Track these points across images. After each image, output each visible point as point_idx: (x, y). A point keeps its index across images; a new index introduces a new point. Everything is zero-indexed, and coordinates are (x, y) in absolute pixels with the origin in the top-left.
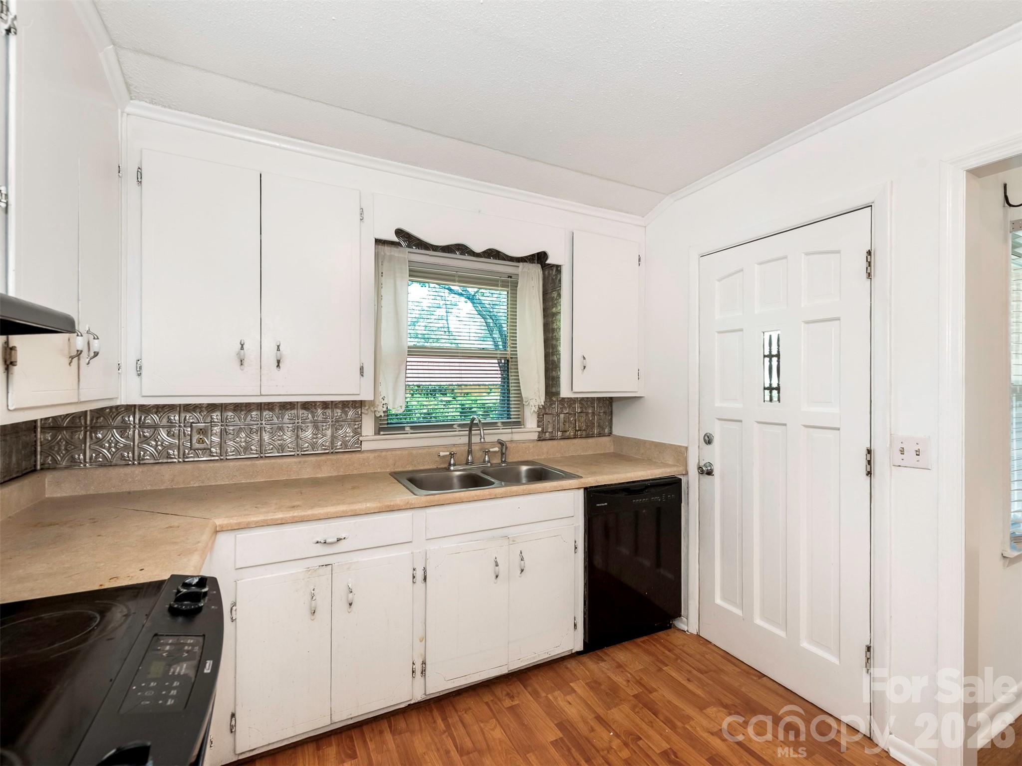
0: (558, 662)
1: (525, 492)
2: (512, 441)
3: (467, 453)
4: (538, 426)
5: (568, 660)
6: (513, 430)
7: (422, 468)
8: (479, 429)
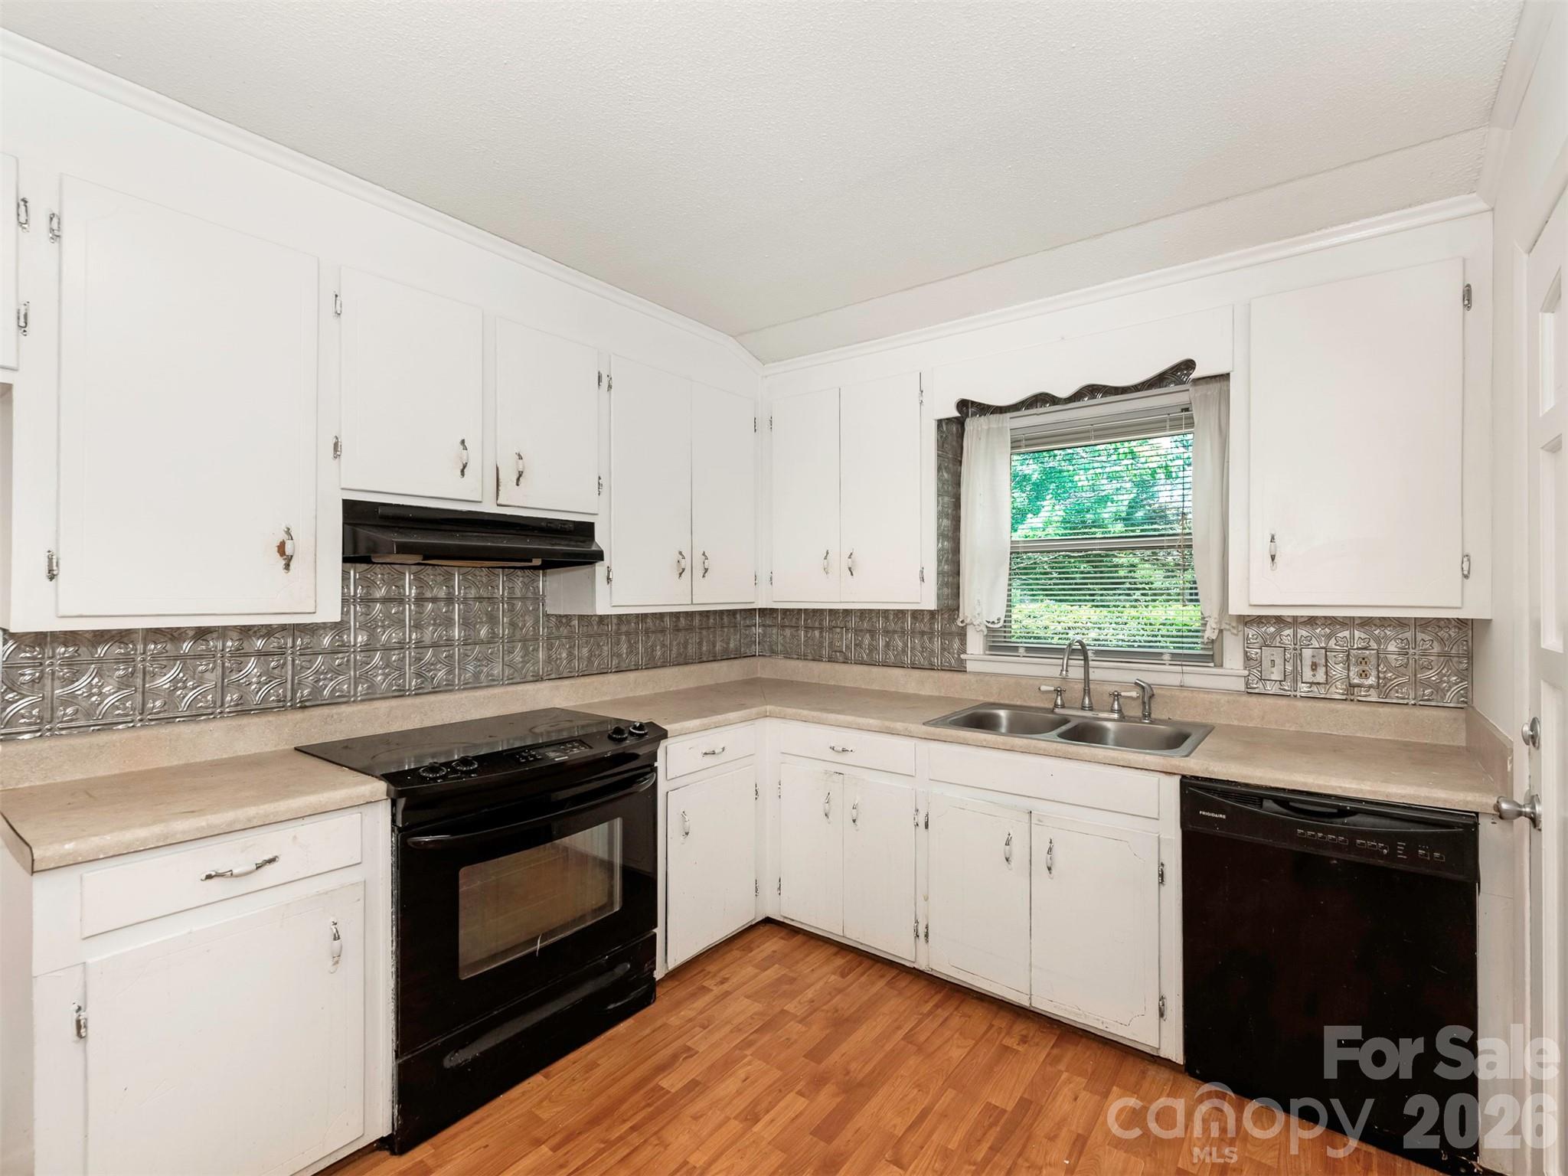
0: (1143, 1059)
1: (1060, 754)
2: (1181, 686)
3: (1082, 693)
4: (1245, 668)
5: (1163, 1068)
6: (1184, 668)
7: (1033, 705)
8: (1062, 657)
